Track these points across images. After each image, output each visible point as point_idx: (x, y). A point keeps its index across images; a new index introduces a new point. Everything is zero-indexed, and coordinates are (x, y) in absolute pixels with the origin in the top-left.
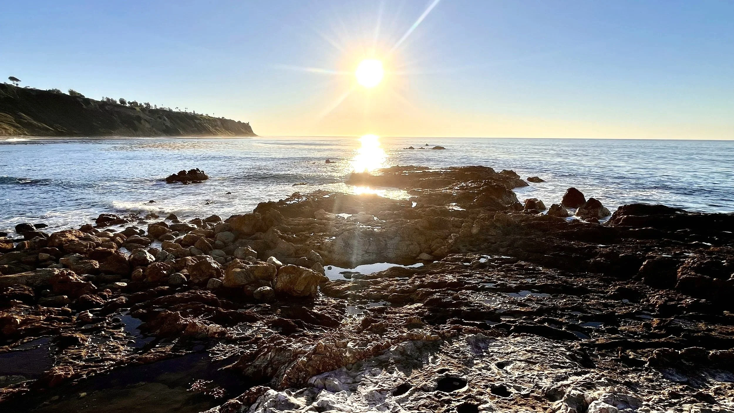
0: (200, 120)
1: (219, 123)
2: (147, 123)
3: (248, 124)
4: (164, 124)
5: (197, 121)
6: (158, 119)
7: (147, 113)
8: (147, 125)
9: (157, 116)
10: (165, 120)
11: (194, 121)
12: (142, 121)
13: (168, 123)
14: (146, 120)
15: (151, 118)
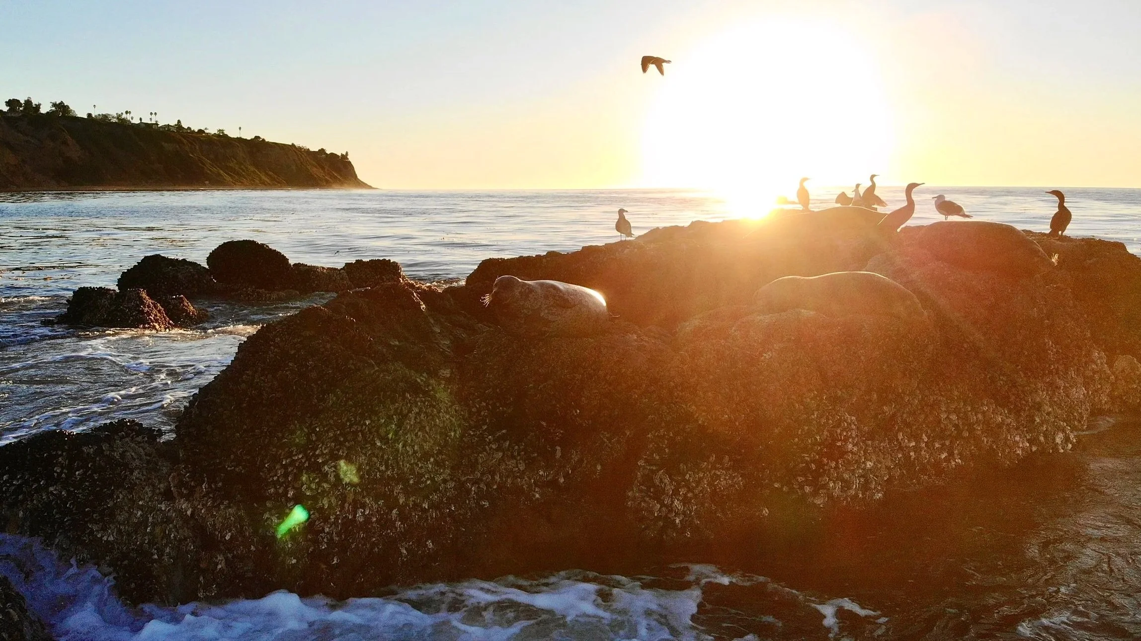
0: (180, 143)
1: (240, 153)
3: (345, 157)
4: (61, 155)
5: (168, 147)
6: (48, 142)
7: (23, 124)
9: (46, 132)
10: (65, 143)
11: (160, 147)
13: (74, 152)
15: (26, 138)
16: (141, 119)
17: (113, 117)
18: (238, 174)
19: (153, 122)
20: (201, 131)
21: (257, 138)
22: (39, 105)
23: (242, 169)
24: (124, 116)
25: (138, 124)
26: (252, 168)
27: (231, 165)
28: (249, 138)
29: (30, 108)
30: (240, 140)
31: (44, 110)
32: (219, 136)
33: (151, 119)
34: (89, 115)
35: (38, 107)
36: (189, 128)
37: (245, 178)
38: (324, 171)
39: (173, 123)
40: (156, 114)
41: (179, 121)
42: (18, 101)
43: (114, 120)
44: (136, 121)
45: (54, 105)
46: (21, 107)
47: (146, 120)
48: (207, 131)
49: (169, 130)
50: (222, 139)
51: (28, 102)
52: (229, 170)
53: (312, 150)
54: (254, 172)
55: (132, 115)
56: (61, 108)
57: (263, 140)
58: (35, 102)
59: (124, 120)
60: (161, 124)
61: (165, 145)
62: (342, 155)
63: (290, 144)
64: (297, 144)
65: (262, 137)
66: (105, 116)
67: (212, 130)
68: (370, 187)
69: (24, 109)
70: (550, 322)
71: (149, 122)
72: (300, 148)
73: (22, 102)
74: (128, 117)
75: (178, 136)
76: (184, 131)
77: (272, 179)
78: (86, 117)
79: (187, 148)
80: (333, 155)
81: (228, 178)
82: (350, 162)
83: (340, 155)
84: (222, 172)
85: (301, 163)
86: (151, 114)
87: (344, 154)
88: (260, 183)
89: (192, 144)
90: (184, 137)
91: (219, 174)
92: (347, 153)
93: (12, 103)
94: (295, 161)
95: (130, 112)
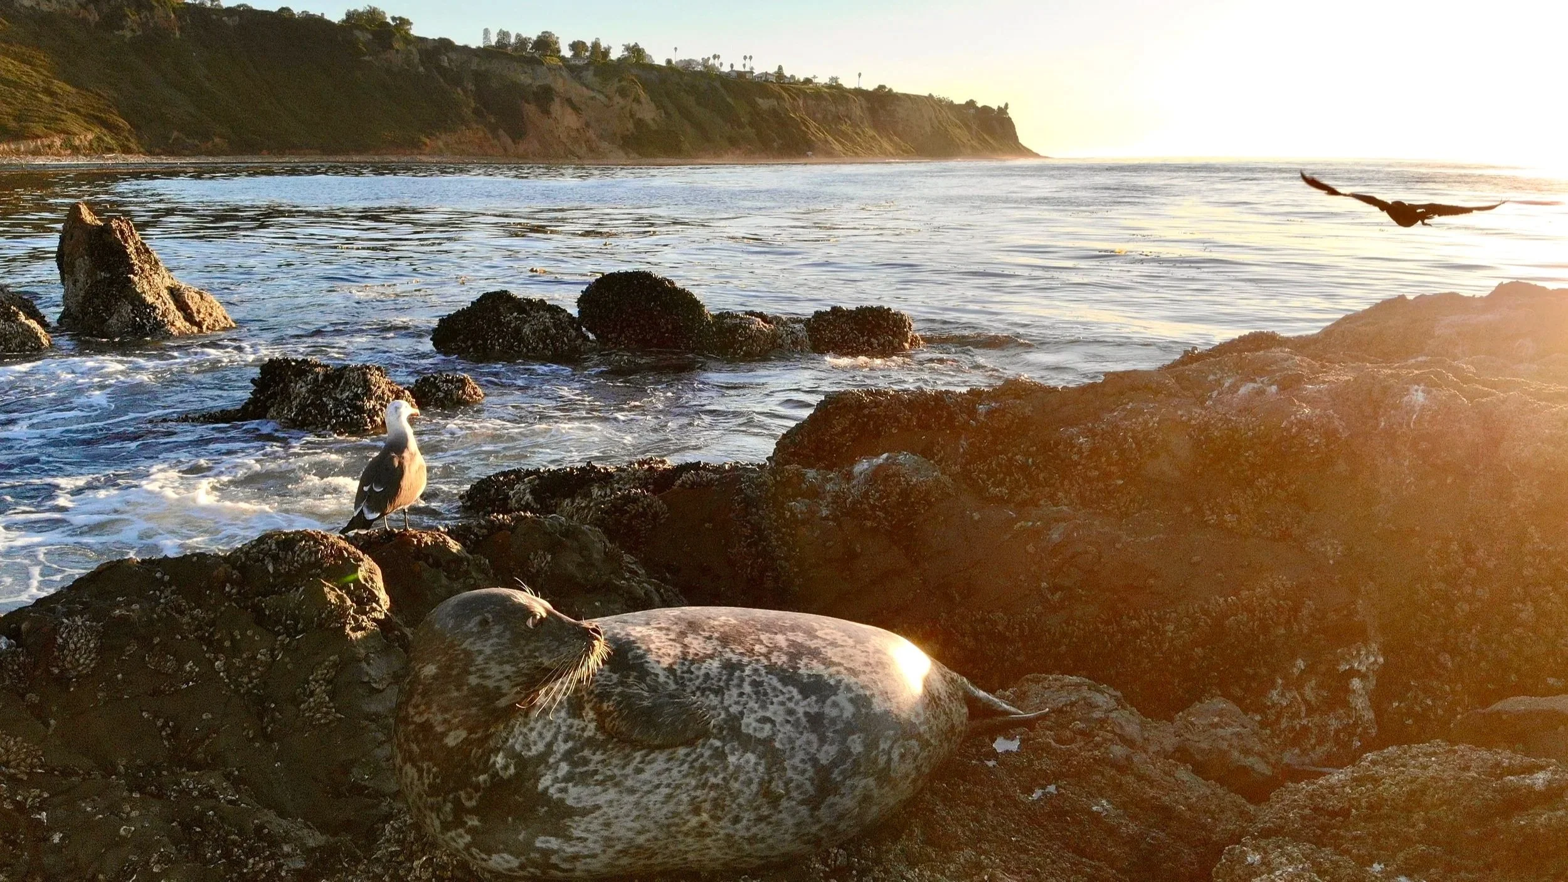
0: (779, 98)
1: (857, 110)
2: (570, 110)
3: (1003, 111)
4: (632, 116)
5: (764, 103)
6: (617, 99)
7: (589, 75)
8: (571, 120)
9: (615, 84)
10: (637, 100)
11: (753, 105)
12: (556, 107)
13: (648, 112)
14: (569, 101)
15: (592, 94)
16: (732, 66)
17: (698, 64)
18: (852, 141)
19: (747, 69)
20: (808, 81)
21: (882, 87)
22: (609, 48)
23: (857, 134)
24: (711, 62)
25: (728, 74)
26: (871, 132)
27: (844, 127)
28: (871, 89)
29: (599, 53)
30: (859, 92)
31: (614, 55)
32: (830, 87)
33: (744, 66)
34: (669, 61)
35: (606, 53)
36: (793, 77)
37: (860, 146)
38: (971, 133)
39: (772, 70)
40: (751, 58)
41: (780, 68)
42: (584, 43)
43: (699, 68)
44: (726, 69)
45: (628, 48)
46: (587, 51)
47: (739, 68)
48: (815, 81)
49: (766, 80)
50: (836, 92)
51: (596, 45)
52: (841, 136)
53: (956, 102)
54: (873, 138)
55: (721, 60)
56: (635, 51)
57: (890, 90)
58: (604, 45)
59: (713, 67)
60: (757, 72)
61: (760, 101)
62: (999, 108)
63: (926, 94)
64: (936, 94)
65: (888, 86)
66: (689, 62)
67: (822, 79)
68: (1037, 155)
69: (592, 53)
70: (570, 812)
71: (742, 69)
72: (940, 101)
73: (589, 44)
74: (717, 63)
75: (777, 89)
76: (786, 81)
77: (897, 146)
78: (664, 64)
79: (787, 106)
80: (986, 109)
81: (837, 147)
82: (1009, 119)
83: (996, 108)
84: (830, 138)
85: (940, 122)
86: (745, 58)
87: (1003, 106)
88: (881, 153)
89: (794, 99)
90: (786, 90)
91: (827, 141)
92: (1007, 105)
93: (577, 46)
94: (930, 119)
95: (719, 57)
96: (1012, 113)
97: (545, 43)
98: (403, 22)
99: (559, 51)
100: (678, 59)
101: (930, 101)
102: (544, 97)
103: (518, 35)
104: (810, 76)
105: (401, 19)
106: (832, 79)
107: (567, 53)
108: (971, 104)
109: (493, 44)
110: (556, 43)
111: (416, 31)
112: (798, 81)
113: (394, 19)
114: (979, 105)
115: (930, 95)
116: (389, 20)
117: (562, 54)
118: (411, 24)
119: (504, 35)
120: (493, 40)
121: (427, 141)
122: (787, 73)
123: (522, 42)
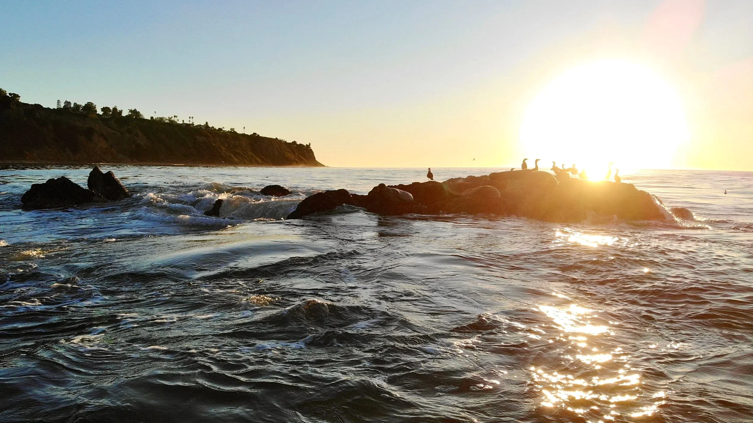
0: (207, 136)
1: (244, 144)
2: (102, 139)
3: (308, 146)
4: (134, 142)
5: (200, 139)
6: (127, 134)
7: (111, 123)
8: (103, 144)
9: (125, 128)
10: (137, 135)
11: (195, 139)
12: (95, 138)
13: (142, 141)
14: (102, 135)
15: (113, 132)
16: (183, 121)
17: (166, 119)
18: (242, 157)
19: (191, 123)
20: (220, 129)
21: (255, 134)
23: (245, 154)
24: (173, 119)
25: (182, 124)
26: (251, 153)
27: (238, 151)
28: (250, 134)
29: (116, 113)
30: (244, 135)
31: (124, 114)
32: (230, 132)
33: (189, 121)
34: (152, 118)
35: (121, 112)
36: (213, 127)
37: (246, 159)
38: (295, 155)
39: (203, 124)
40: (193, 118)
41: (207, 123)
42: (109, 108)
43: (167, 121)
44: (180, 122)
45: (131, 111)
46: (111, 112)
47: (186, 122)
48: (224, 129)
49: (200, 128)
50: (233, 134)
51: (115, 109)
52: (236, 154)
53: (288, 142)
54: (252, 156)
55: (178, 118)
56: (135, 113)
57: (258, 135)
58: (119, 109)
59: (173, 121)
60: (195, 124)
61: (198, 137)
62: (307, 145)
65: (258, 133)
66: (161, 119)
67: (227, 129)
68: (323, 166)
71: (189, 123)
72: (281, 141)
73: (111, 109)
74: (176, 119)
75: (206, 132)
76: (210, 129)
77: (263, 160)
78: (150, 119)
79: (211, 140)
80: (301, 145)
81: (236, 159)
82: (311, 150)
83: (305, 145)
84: (232, 155)
85: (281, 150)
86: (190, 118)
87: (308, 144)
88: (256, 163)
89: (214, 137)
90: (210, 133)
91: (231, 156)
92: (310, 144)
93: (105, 109)
94: (277, 148)
95: (177, 117)
96: (312, 147)
97: (90, 107)
98: (16, 96)
99: (96, 111)
100: (156, 117)
101: (276, 141)
102: (89, 133)
103: (75, 104)
104: (221, 128)
105: (14, 94)
106: (231, 129)
107: (100, 112)
108: (294, 142)
109: (62, 107)
110: (95, 107)
111: (22, 100)
112: (216, 129)
113: (10, 94)
114: (298, 143)
115: (276, 138)
116: (8, 95)
117: (97, 113)
118: (19, 97)
119: (68, 103)
120: (62, 105)
121: (28, 153)
122: (210, 125)
123: (77, 106)
